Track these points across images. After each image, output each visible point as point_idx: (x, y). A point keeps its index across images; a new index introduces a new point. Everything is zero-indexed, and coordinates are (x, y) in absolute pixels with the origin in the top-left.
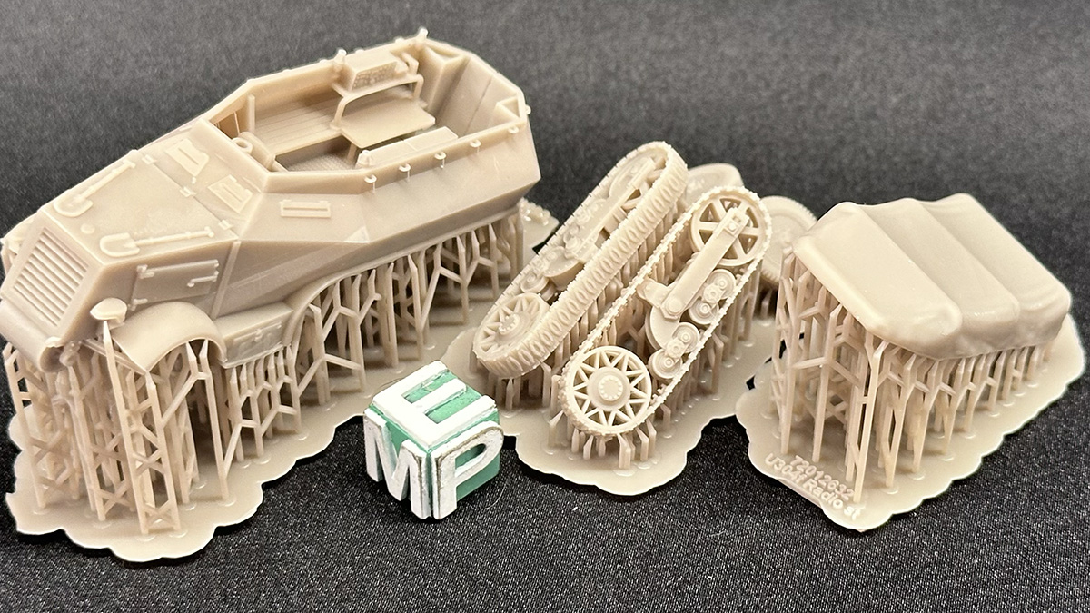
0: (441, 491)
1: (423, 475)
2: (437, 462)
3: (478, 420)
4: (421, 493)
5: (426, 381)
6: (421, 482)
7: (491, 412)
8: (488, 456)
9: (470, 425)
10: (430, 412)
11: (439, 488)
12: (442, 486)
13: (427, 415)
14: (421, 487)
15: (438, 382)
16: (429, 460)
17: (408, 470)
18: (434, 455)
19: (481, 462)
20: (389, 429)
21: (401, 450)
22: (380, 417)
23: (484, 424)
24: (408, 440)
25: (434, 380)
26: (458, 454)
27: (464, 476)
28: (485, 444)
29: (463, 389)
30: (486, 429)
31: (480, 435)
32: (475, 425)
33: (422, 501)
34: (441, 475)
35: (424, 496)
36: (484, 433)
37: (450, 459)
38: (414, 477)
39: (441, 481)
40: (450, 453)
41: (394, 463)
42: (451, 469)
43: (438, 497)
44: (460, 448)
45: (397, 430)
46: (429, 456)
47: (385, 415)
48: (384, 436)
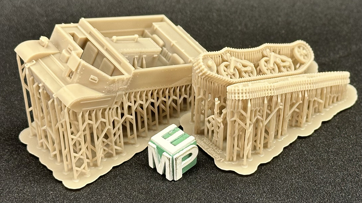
1: (171, 165)
2: (176, 159)
3: (189, 144)
5: (170, 131)
6: (170, 167)
7: (193, 142)
8: (193, 157)
9: (187, 146)
11: (176, 169)
13: (171, 143)
14: (170, 169)
16: (173, 159)
17: (165, 163)
19: (191, 159)
20: (158, 149)
21: (162, 156)
22: (154, 144)
23: (191, 145)
24: (165, 152)
25: (173, 131)
26: (183, 157)
27: (185, 164)
28: (192, 153)
29: (183, 134)
30: (192, 147)
31: (190, 150)
32: (189, 146)
33: (170, 174)
34: (177, 164)
35: (171, 172)
36: (192, 149)
37: (180, 158)
38: (167, 165)
39: (177, 167)
40: (180, 156)
41: (159, 161)
42: (180, 162)
43: (176, 173)
44: (184, 154)
45: (161, 149)
46: (173, 157)
47: (156, 144)
48: (156, 151)
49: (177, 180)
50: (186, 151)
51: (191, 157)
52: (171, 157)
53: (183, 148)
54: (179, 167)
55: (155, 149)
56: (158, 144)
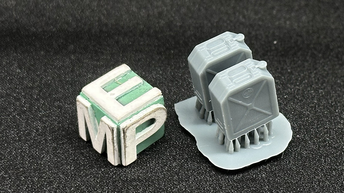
0: (127, 149)
1: (115, 139)
2: (124, 131)
3: (151, 103)
4: (114, 150)
5: (117, 77)
6: (113, 143)
7: (159, 98)
8: (157, 126)
9: (145, 107)
10: (119, 98)
11: (125, 147)
12: (127, 145)
13: (117, 100)
14: (114, 147)
15: (125, 78)
16: (118, 130)
17: (105, 135)
18: (122, 126)
19: (152, 129)
20: (93, 108)
21: (101, 122)
22: (87, 101)
23: (154, 105)
24: (105, 116)
25: (122, 77)
26: (138, 126)
28: (155, 118)
29: (141, 83)
30: (156, 109)
31: (152, 113)
32: (149, 106)
33: (114, 155)
34: (126, 139)
35: (115, 152)
36: (154, 111)
37: (132, 129)
38: (109, 139)
39: (126, 142)
40: (132, 125)
41: (96, 130)
42: (133, 135)
43: (125, 153)
44: (139, 121)
45: (99, 109)
46: (119, 127)
47: (90, 100)
48: (90, 113)
49: (128, 164)
50: (144, 115)
51: (153, 126)
52: (115, 126)
54: (130, 143)
55: (89, 109)
56: (94, 100)
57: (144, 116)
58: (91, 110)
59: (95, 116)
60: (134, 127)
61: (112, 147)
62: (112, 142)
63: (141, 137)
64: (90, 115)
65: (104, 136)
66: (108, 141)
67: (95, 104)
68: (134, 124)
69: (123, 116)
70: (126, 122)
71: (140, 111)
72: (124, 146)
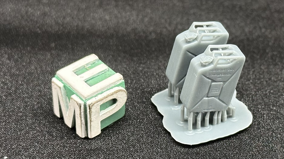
0: (92, 123)
1: (82, 114)
2: (89, 107)
3: (113, 86)
4: (81, 123)
5: (87, 64)
6: (81, 118)
7: (121, 82)
8: (118, 105)
9: (109, 88)
10: (87, 81)
12: (92, 120)
14: (81, 121)
15: (93, 65)
16: (85, 106)
17: (75, 111)
18: (88, 103)
19: (114, 108)
20: (65, 88)
21: (71, 100)
22: (60, 82)
23: (116, 87)
24: (75, 95)
25: (91, 64)
26: (102, 103)
27: (105, 115)
28: (116, 98)
29: (106, 70)
30: (118, 90)
31: (114, 94)
32: (112, 88)
33: (81, 128)
34: (92, 114)
35: (82, 125)
36: (116, 92)
37: (97, 106)
38: (77, 114)
39: (92, 117)
40: (97, 102)
41: (67, 107)
42: (98, 111)
43: (90, 126)
44: (103, 100)
45: (69, 89)
46: (85, 103)
47: (63, 81)
48: (62, 92)
49: (93, 137)
51: (115, 105)
52: (82, 103)
53: (103, 91)
54: (95, 118)
55: (61, 89)
56: (66, 81)
57: (107, 95)
58: (63, 90)
59: (67, 95)
60: (98, 104)
61: (80, 121)
62: (80, 116)
63: (105, 114)
64: (63, 94)
65: (73, 112)
66: (77, 116)
67: (67, 85)
68: (98, 101)
69: (90, 94)
70: (92, 100)
71: (105, 91)
72: (90, 121)
